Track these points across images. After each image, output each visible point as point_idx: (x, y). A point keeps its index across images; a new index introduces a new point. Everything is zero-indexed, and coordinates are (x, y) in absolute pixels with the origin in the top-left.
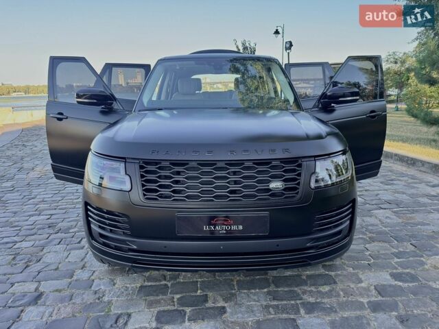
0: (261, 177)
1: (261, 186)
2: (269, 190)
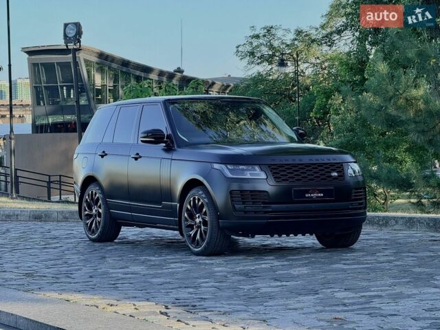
0: (326, 170)
1: (327, 174)
2: (332, 176)
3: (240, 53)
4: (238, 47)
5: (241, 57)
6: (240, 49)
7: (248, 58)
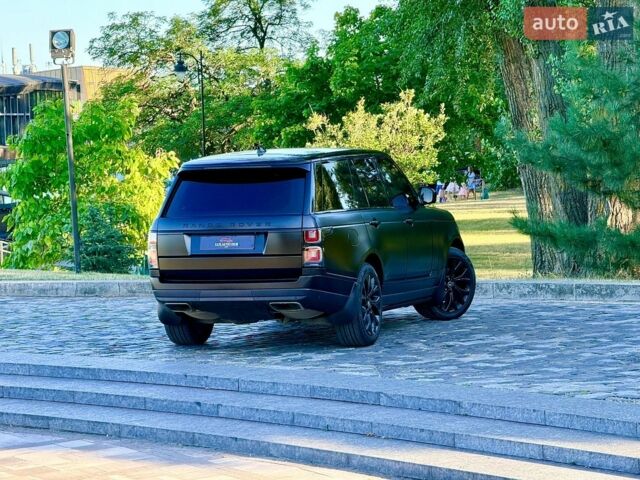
3: (93, 51)
4: (92, 41)
5: (94, 56)
6: (95, 44)
7: (105, 57)
